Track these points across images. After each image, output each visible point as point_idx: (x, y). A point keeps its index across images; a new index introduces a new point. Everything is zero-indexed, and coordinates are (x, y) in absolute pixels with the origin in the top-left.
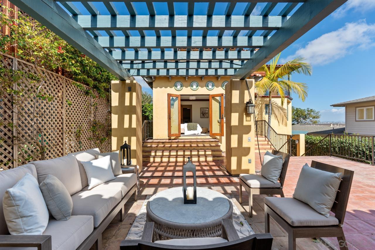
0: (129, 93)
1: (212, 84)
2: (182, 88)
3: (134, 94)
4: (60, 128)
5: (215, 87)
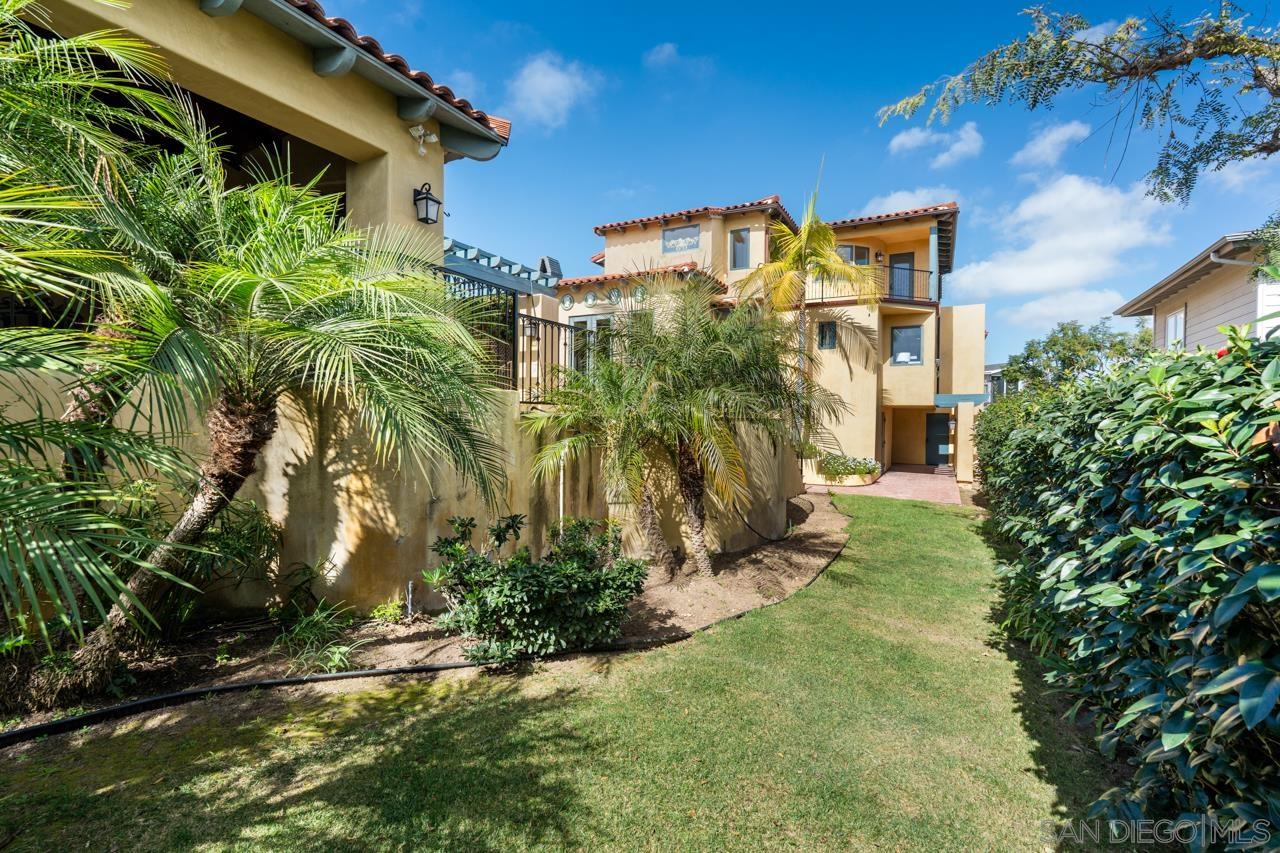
5: (622, 298)
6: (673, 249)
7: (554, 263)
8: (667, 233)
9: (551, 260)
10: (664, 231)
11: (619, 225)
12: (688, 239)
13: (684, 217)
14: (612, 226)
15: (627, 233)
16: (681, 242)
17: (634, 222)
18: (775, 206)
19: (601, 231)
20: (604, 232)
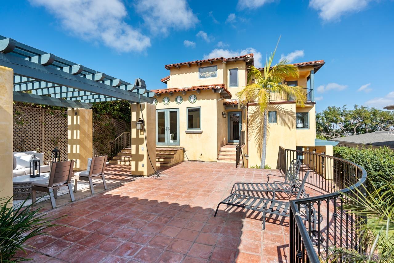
0: (76, 116)
1: (180, 99)
2: (156, 103)
3: (79, 117)
4: (40, 139)
5: (183, 101)
6: (204, 77)
7: (142, 81)
8: (201, 69)
9: (141, 80)
10: (199, 68)
11: (178, 64)
12: (211, 72)
13: (210, 62)
14: (174, 65)
15: (181, 69)
16: (208, 74)
17: (185, 63)
18: (251, 58)
19: (168, 67)
20: (170, 68)
